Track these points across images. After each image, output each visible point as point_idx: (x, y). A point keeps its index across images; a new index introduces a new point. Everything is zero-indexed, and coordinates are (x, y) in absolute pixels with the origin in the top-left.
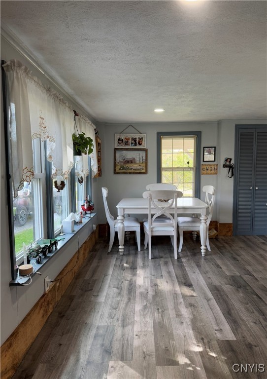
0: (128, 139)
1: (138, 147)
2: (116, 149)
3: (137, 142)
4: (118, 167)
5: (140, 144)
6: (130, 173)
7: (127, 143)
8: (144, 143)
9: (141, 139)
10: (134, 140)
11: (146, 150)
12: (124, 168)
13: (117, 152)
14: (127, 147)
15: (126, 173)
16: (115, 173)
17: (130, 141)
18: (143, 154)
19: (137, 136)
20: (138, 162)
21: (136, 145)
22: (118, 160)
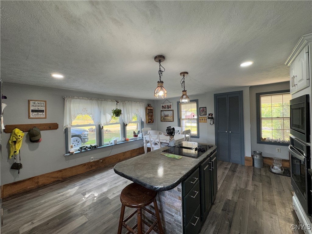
0: (165, 106)
1: (169, 109)
2: (161, 111)
3: (169, 107)
4: (162, 119)
5: (170, 108)
6: (167, 121)
7: (165, 108)
8: (172, 107)
9: (171, 106)
10: (168, 106)
11: (173, 111)
12: (165, 119)
13: (162, 112)
14: (165, 109)
15: (165, 121)
16: (161, 121)
17: (166, 107)
18: (172, 112)
19: (169, 104)
20: (170, 116)
21: (168, 108)
22: (162, 116)
